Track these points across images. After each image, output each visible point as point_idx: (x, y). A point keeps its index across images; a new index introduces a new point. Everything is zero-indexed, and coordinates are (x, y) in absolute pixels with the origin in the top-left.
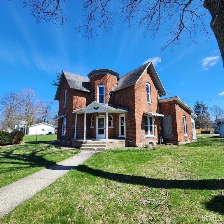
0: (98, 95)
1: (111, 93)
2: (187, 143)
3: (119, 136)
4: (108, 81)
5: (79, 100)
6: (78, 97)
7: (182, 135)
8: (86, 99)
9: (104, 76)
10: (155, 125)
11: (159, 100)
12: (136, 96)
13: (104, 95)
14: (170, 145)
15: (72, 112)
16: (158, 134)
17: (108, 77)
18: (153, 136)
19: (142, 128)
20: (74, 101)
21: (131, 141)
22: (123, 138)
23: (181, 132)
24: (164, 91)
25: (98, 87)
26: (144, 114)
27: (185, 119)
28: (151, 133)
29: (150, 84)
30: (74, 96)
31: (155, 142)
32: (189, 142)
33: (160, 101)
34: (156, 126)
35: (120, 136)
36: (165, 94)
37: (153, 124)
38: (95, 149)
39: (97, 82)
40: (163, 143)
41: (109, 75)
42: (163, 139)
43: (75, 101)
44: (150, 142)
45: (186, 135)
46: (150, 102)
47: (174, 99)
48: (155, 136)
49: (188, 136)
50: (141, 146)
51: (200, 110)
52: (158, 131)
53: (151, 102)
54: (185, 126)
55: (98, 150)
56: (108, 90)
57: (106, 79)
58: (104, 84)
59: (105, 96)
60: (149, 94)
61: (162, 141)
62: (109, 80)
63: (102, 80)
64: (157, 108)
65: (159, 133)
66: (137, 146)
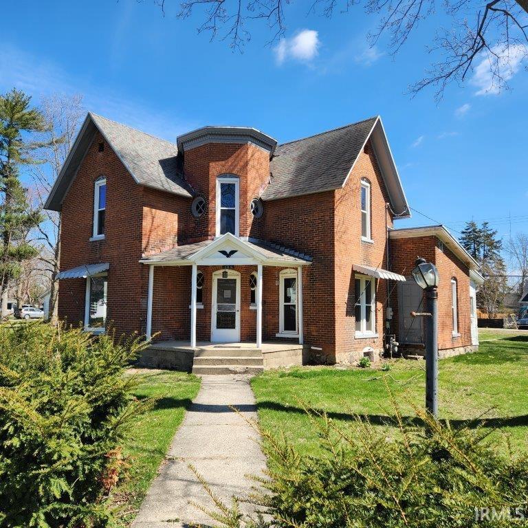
0: (218, 207)
1: (256, 205)
2: (457, 354)
3: (277, 335)
4: (249, 167)
5: (157, 222)
6: (154, 210)
7: (447, 332)
8: (175, 216)
9: (237, 149)
10: (378, 303)
11: (389, 232)
12: (336, 222)
13: (237, 209)
14: (416, 359)
15: (140, 257)
16: (385, 329)
17: (250, 152)
18: (371, 334)
19: (348, 313)
20: (144, 224)
21: (321, 349)
22: (294, 341)
23: (444, 325)
24: (406, 206)
25: (217, 181)
26: (354, 272)
27: (455, 287)
28: (369, 328)
29: (370, 183)
30: (146, 209)
31: (378, 350)
32: (461, 351)
33: (392, 234)
34: (380, 305)
35: (283, 333)
36: (407, 214)
37: (373, 301)
38: (238, 370)
39: (215, 167)
40: (396, 355)
41: (252, 147)
42: (398, 344)
43: (146, 223)
44: (366, 350)
45: (455, 333)
46: (367, 239)
47: (432, 233)
48: (377, 335)
49: (459, 335)
50: (346, 362)
51: (478, 250)
52: (385, 320)
53: (371, 239)
54: (455, 307)
55: (246, 372)
56: (249, 194)
57: (244, 160)
58: (236, 176)
59: (242, 214)
60: (367, 212)
61: (396, 349)
62: (251, 163)
63: (231, 160)
64: (385, 254)
65: (388, 325)
66: (337, 361)
